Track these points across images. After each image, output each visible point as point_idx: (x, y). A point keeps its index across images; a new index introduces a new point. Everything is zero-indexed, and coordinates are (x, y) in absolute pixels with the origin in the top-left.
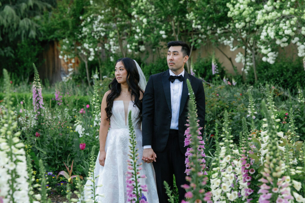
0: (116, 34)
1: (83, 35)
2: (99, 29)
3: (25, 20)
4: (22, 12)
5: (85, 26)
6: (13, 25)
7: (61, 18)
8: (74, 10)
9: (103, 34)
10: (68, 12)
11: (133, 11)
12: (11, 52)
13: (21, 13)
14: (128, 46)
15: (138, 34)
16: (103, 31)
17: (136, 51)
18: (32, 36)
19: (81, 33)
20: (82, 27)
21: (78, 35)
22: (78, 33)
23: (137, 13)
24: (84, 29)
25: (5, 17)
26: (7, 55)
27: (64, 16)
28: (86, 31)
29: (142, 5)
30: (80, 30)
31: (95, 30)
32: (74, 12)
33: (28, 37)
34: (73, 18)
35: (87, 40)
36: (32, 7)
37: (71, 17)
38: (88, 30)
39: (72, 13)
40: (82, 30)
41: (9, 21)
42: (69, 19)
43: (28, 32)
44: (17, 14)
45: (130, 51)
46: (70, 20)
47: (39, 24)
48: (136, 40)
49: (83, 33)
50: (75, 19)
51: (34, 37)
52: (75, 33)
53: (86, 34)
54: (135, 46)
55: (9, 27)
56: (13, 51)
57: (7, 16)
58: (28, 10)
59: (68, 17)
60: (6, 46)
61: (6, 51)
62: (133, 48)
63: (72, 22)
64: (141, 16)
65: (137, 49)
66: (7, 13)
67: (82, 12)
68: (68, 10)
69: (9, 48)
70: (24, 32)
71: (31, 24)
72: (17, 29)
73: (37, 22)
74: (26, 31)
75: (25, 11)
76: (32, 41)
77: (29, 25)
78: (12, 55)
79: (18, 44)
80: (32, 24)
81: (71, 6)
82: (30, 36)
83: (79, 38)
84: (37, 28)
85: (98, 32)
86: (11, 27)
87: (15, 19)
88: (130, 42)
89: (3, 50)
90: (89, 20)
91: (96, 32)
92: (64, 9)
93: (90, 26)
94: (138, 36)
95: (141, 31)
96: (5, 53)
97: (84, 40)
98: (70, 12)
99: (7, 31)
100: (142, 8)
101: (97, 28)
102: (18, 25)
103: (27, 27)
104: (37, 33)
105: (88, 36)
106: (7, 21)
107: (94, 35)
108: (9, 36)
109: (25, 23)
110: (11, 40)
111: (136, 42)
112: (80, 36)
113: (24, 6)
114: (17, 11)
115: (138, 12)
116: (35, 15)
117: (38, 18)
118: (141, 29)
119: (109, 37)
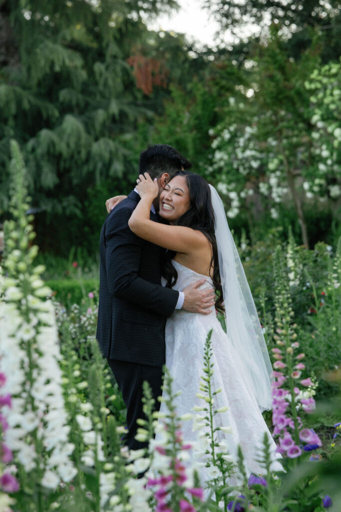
0: (281, 163)
1: (216, 166)
2: (248, 153)
3: (102, 141)
4: (98, 127)
5: (219, 148)
6: (79, 153)
7: (172, 133)
8: (197, 118)
9: (255, 164)
10: (185, 122)
11: (315, 114)
12: (76, 205)
13: (94, 129)
14: (306, 186)
15: (323, 160)
16: (255, 158)
17: (322, 196)
18: (116, 172)
19: (211, 163)
20: (213, 151)
21: (206, 166)
22: (205, 163)
23: (323, 119)
24: (218, 155)
25: (65, 138)
26: (68, 212)
27: (178, 129)
28: (221, 159)
29: (333, 102)
30: (210, 156)
31: (240, 155)
32: (197, 122)
33: (107, 176)
34: (195, 132)
35: (224, 177)
36: (117, 117)
37: (191, 131)
38: (226, 157)
39: (192, 122)
40: (213, 157)
41: (72, 145)
42: (187, 134)
43: (108, 165)
44: (88, 132)
45: (309, 195)
46: (190, 138)
47: (130, 148)
48: (321, 173)
49: (216, 163)
50: (199, 135)
51: (120, 175)
52: (201, 164)
53: (222, 164)
54: (320, 185)
55: (72, 157)
56: (79, 204)
57: (70, 135)
58: (108, 123)
59: (185, 132)
60: (67, 194)
61: (65, 204)
62: (316, 189)
63: (194, 140)
64: (330, 124)
65: (325, 192)
66: (68, 130)
67: (214, 120)
68: (186, 118)
69: (72, 199)
70: (100, 165)
71: (113, 149)
72: (87, 161)
73: (125, 144)
74: (104, 165)
75: (104, 125)
76: (116, 183)
77: (111, 153)
78: (78, 212)
79: (89, 190)
80: (117, 150)
81: (191, 109)
82: (111, 172)
83: (207, 173)
84: (125, 157)
85: (247, 159)
86: (76, 156)
87: (83, 141)
88: (311, 177)
89: (60, 202)
90: (227, 136)
91: (241, 160)
92: (179, 116)
93: (230, 149)
94: (325, 164)
95: (332, 154)
96: (64, 209)
97: (218, 177)
98: (188, 122)
99: (67, 165)
100: (332, 107)
101: (243, 151)
102: (89, 154)
103: (107, 156)
104: (125, 166)
105: (225, 169)
106: (68, 145)
107: (238, 165)
108: (73, 174)
109: (102, 147)
110: (75, 181)
111: (321, 177)
112: (210, 169)
113: (100, 115)
114: (89, 126)
115: (325, 117)
116: (122, 132)
117: (128, 137)
118: (332, 149)
119: (268, 170)
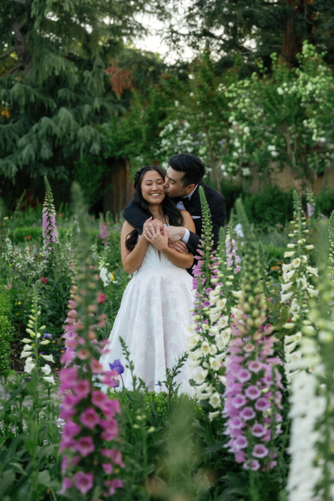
0: (208, 150)
1: (162, 150)
2: (186, 142)
3: (85, 127)
4: (85, 116)
5: (165, 137)
6: (69, 135)
7: (131, 124)
8: (151, 114)
9: (190, 150)
10: (141, 117)
11: (231, 115)
12: (65, 173)
13: (82, 119)
14: (223, 167)
15: (236, 149)
16: (190, 146)
17: (235, 175)
18: (94, 150)
19: (159, 148)
20: (161, 139)
21: (155, 149)
22: (155, 147)
23: (237, 119)
24: (164, 142)
25: (60, 124)
26: (59, 177)
27: (136, 122)
28: (166, 145)
29: (244, 107)
30: (158, 143)
31: (179, 143)
32: (149, 117)
33: (88, 153)
34: (147, 125)
35: (167, 158)
36: (99, 111)
37: (145, 123)
38: (169, 144)
39: (147, 117)
40: (161, 143)
41: (64, 130)
42: (142, 126)
43: (89, 145)
44: (78, 121)
45: (225, 174)
46: (144, 128)
47: (105, 134)
48: (234, 158)
49: (162, 147)
50: (150, 127)
51: (97, 152)
52: (152, 148)
53: (166, 148)
54: (233, 168)
55: (64, 137)
56: (68, 172)
57: (63, 122)
58: (92, 115)
59: (141, 124)
60: (59, 165)
61: (57, 171)
62: (230, 170)
63: (147, 131)
64: (241, 124)
65: (234, 172)
66: (62, 119)
67: (163, 116)
68: (142, 114)
69: (62, 168)
70: (83, 145)
71: (93, 134)
72: (75, 141)
73: (101, 130)
74: (86, 145)
75: (89, 115)
76: (94, 158)
77: (92, 136)
78: (66, 177)
79: (75, 162)
80: (96, 134)
81: (146, 107)
82: (91, 150)
83: (156, 154)
84: (101, 139)
85: (185, 146)
86: (67, 136)
87: (72, 127)
88: (226, 161)
89: (54, 169)
90: (170, 127)
91: (180, 146)
92: (137, 112)
93: (173, 138)
94: (238, 152)
95: (242, 145)
96: (56, 175)
97: (162, 157)
98: (144, 117)
99: (61, 143)
100: (244, 111)
101: (182, 140)
102: (76, 136)
103: (89, 138)
104: (102, 147)
105: (169, 152)
106: (61, 128)
107: (178, 150)
108: (64, 150)
109: (86, 132)
110: (66, 155)
111: (234, 161)
112: (158, 152)
113: (87, 108)
114: (78, 116)
115: (238, 118)
116: (102, 122)
117: (105, 125)
118: (242, 142)
119: (199, 154)
